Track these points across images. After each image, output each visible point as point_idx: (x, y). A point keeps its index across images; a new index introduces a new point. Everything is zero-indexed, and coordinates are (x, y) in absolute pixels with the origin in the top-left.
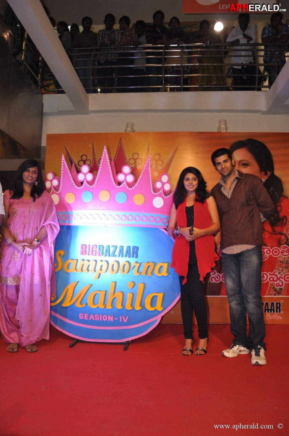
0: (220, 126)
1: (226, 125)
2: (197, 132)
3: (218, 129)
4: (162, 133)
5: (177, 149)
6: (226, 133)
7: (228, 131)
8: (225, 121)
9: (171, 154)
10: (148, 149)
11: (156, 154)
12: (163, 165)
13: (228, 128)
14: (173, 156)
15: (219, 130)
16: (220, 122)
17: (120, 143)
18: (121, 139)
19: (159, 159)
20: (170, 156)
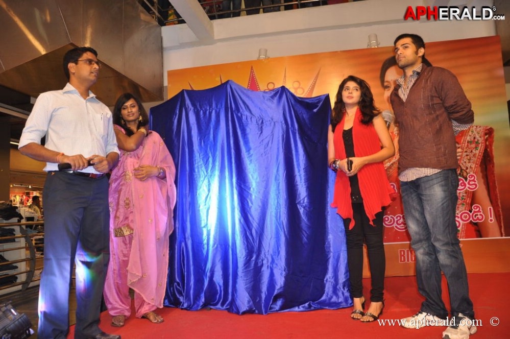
0: (370, 41)
1: (377, 41)
2: (341, 51)
3: (368, 45)
4: (300, 56)
5: (319, 72)
6: (378, 48)
7: (380, 46)
8: (376, 36)
9: (313, 80)
10: (285, 76)
11: (295, 82)
12: (304, 94)
13: (379, 44)
14: (315, 82)
15: (369, 47)
16: (369, 37)
17: (252, 72)
18: (252, 68)
19: (299, 88)
20: (311, 82)
